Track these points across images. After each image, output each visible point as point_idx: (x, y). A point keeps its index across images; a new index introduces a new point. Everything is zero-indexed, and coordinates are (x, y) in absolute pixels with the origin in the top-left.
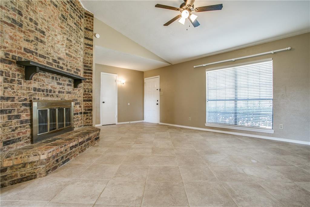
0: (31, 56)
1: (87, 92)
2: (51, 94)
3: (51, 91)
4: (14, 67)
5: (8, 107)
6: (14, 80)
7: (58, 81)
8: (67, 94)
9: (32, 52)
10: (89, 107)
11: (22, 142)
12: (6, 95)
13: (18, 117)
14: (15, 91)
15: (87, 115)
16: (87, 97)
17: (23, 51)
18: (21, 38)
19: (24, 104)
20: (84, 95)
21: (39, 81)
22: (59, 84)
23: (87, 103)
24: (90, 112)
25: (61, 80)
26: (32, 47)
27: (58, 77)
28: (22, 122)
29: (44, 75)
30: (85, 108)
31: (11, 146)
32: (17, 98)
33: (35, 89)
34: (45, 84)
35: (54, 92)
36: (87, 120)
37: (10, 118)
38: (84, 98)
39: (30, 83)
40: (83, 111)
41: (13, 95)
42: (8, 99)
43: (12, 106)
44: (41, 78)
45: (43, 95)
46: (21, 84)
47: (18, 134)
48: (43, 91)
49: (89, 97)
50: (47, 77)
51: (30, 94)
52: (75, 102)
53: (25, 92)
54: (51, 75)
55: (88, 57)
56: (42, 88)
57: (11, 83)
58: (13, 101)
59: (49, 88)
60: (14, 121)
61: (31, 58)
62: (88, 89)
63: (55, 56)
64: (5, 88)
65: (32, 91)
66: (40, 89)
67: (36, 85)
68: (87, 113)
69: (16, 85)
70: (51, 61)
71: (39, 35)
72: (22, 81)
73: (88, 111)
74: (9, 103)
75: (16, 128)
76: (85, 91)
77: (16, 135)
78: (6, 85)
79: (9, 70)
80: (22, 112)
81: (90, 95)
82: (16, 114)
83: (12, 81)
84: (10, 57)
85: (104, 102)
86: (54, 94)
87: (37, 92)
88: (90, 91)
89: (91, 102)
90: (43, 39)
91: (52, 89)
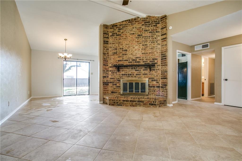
0: (121, 62)
1: (163, 73)
2: (131, 76)
3: (131, 75)
4: (114, 68)
5: (112, 81)
6: (114, 72)
7: (136, 69)
8: (143, 75)
9: (121, 61)
10: (164, 83)
11: (117, 94)
12: (112, 77)
13: (116, 85)
14: (115, 76)
15: (163, 89)
16: (163, 76)
17: (117, 61)
18: (116, 57)
19: (118, 80)
20: (161, 75)
21: (124, 71)
22: (136, 70)
23: (163, 80)
24: (165, 87)
25: (138, 68)
26: (121, 59)
27: (136, 67)
28: (117, 87)
29: (127, 68)
30: (162, 84)
31: (113, 94)
32: (115, 78)
33: (122, 75)
34: (127, 72)
35: (133, 75)
36: (163, 92)
37: (113, 85)
38: (161, 77)
39: (120, 72)
40: (161, 85)
41: (114, 77)
42: (112, 79)
43: (114, 81)
44: (125, 69)
45: (126, 77)
46: (117, 73)
47: (116, 90)
48: (126, 75)
49: (165, 76)
50: (128, 69)
51: (120, 77)
52: (151, 80)
53: (118, 76)
54: (131, 67)
55: (163, 48)
56: (126, 74)
57: (113, 73)
58: (114, 79)
59: (130, 73)
60: (115, 86)
61: (120, 63)
62: (164, 70)
63: (133, 58)
64: (112, 75)
65: (121, 75)
66: (125, 74)
67: (123, 73)
68: (163, 87)
69: (115, 74)
70: (131, 61)
71: (124, 52)
72: (117, 72)
73: (164, 86)
74: (113, 80)
75: (115, 88)
76: (162, 72)
77: (115, 91)
78: (112, 74)
79: (113, 69)
80: (117, 83)
81: (165, 74)
82: (115, 83)
83: (114, 73)
84: (113, 65)
85: (226, 80)
86: (133, 76)
87: (124, 76)
88: (165, 72)
89: (165, 80)
90: (126, 53)
91: (132, 74)
